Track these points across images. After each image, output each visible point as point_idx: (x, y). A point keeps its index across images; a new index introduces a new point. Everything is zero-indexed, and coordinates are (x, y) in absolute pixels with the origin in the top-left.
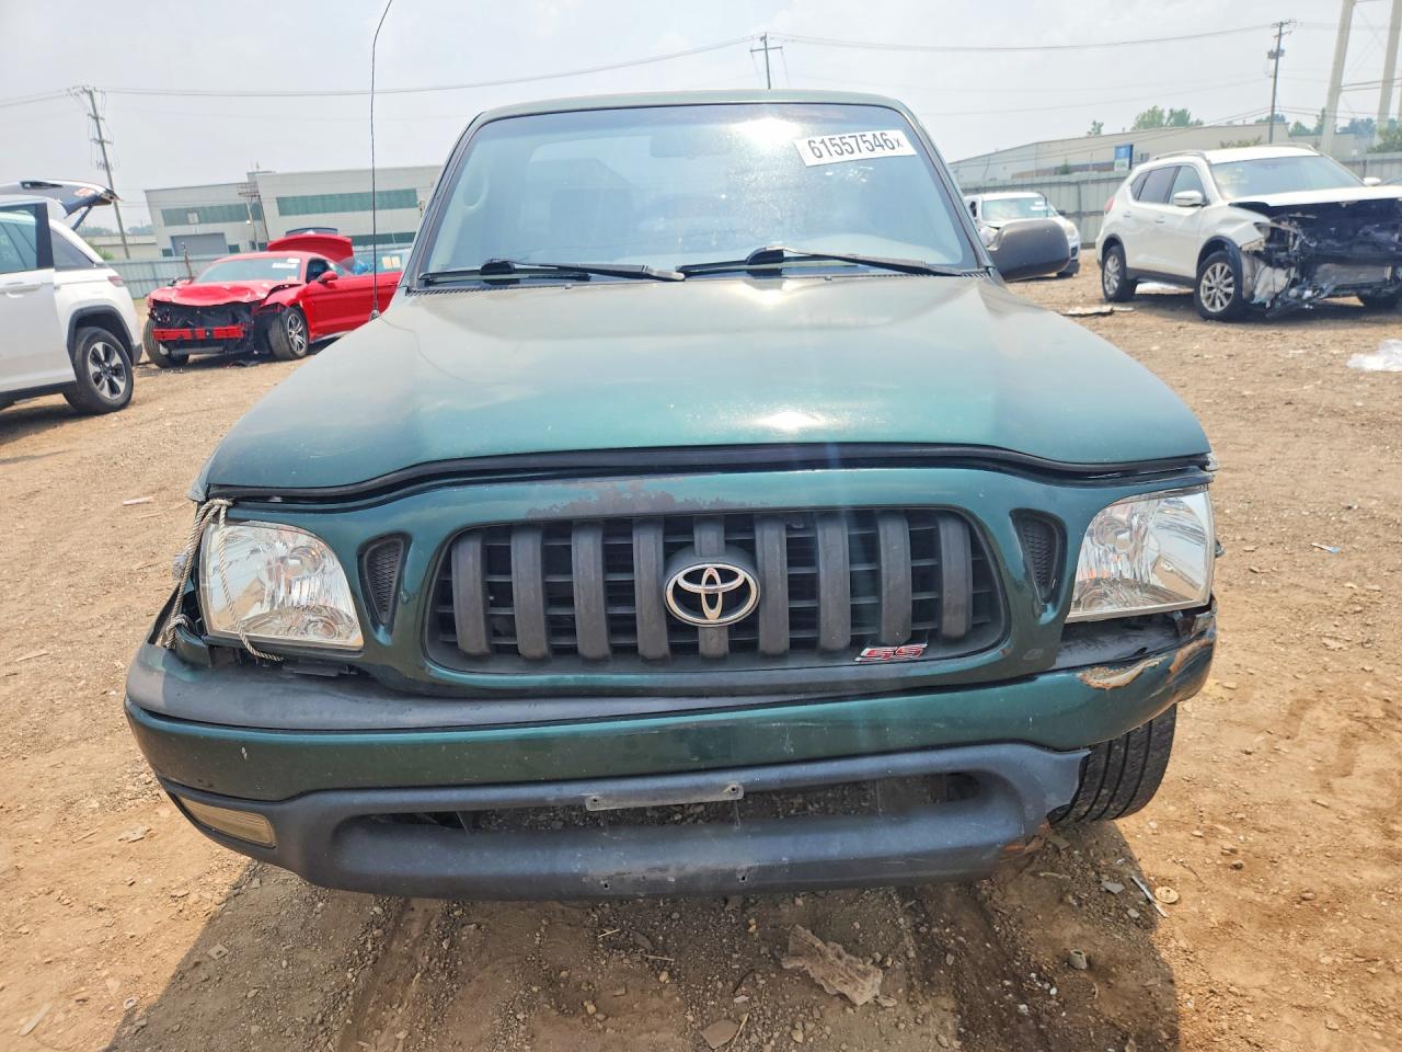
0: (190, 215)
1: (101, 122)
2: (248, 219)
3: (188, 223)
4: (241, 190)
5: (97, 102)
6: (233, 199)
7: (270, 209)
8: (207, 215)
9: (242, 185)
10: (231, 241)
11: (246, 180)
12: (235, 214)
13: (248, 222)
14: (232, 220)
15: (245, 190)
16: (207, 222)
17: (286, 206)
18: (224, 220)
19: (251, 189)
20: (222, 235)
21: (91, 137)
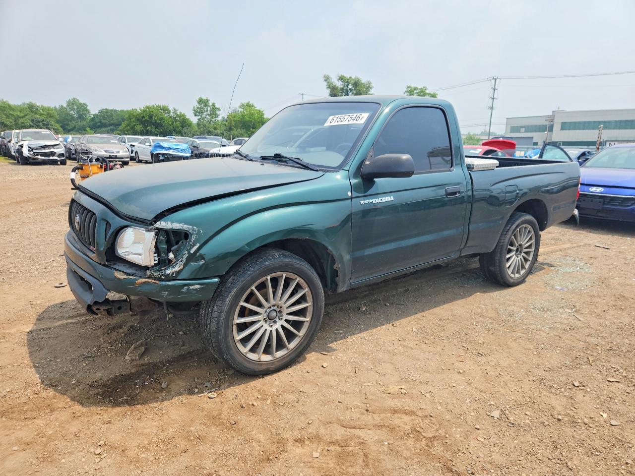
0: (521, 129)
1: (496, 91)
2: (546, 131)
3: (520, 132)
4: (547, 119)
5: (497, 84)
6: (543, 122)
7: (557, 127)
8: (528, 129)
9: (548, 116)
10: (535, 140)
11: (551, 114)
12: (541, 129)
13: (546, 132)
14: (539, 131)
15: (549, 119)
16: (528, 132)
17: (565, 126)
18: (535, 131)
19: (551, 119)
20: (532, 137)
21: (490, 96)
